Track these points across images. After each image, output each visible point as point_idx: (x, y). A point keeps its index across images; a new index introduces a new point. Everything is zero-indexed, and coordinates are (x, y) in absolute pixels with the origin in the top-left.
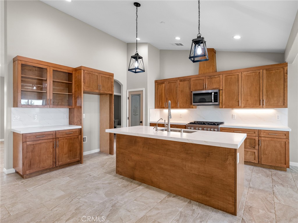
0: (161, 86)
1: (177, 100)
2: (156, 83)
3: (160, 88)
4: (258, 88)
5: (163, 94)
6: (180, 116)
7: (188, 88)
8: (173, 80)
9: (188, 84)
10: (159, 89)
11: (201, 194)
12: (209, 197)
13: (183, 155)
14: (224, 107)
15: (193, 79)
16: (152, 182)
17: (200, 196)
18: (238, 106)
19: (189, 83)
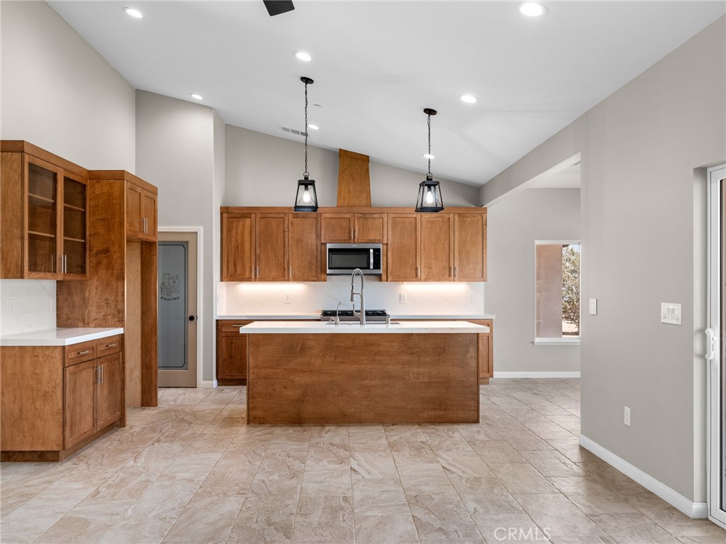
0: (241, 223)
1: (286, 262)
2: (225, 215)
3: (237, 228)
4: (446, 246)
5: (247, 245)
6: (287, 300)
7: (314, 236)
8: (276, 211)
9: (314, 227)
10: (234, 231)
11: (435, 409)
12: (445, 409)
13: (405, 358)
14: (390, 278)
15: (327, 215)
16: (345, 416)
17: (432, 413)
18: (415, 277)
19: (317, 224)
